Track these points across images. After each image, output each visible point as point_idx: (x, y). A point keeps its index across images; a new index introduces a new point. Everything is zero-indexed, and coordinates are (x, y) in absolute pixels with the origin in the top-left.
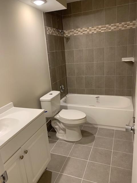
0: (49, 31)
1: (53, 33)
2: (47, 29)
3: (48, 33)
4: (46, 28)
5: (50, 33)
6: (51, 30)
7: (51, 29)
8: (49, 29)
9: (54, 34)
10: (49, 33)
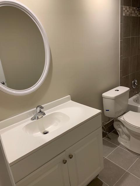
0: (126, 11)
1: (131, 13)
2: (124, 9)
3: (124, 15)
4: (122, 8)
5: (128, 13)
6: (130, 10)
7: (130, 8)
8: (126, 9)
9: (133, 15)
10: (126, 14)
